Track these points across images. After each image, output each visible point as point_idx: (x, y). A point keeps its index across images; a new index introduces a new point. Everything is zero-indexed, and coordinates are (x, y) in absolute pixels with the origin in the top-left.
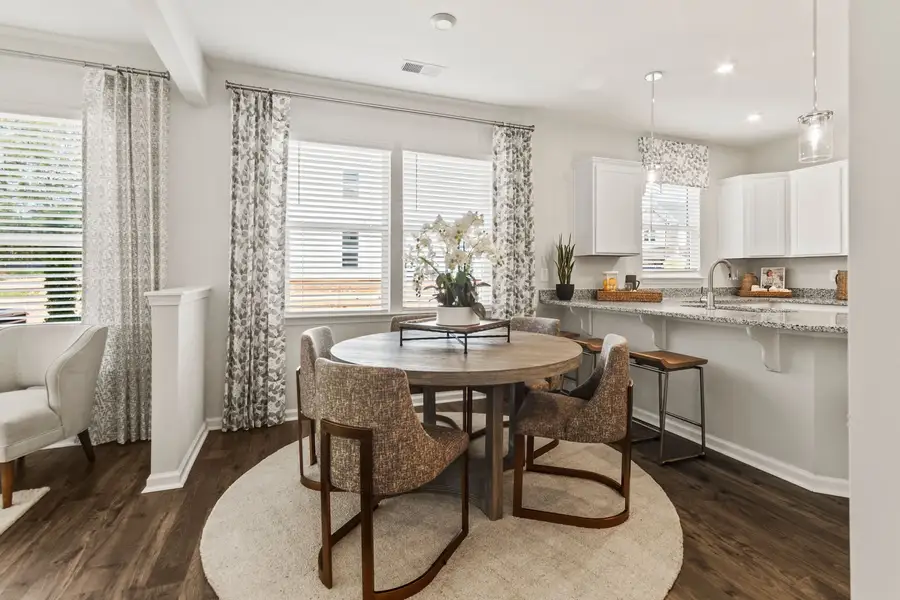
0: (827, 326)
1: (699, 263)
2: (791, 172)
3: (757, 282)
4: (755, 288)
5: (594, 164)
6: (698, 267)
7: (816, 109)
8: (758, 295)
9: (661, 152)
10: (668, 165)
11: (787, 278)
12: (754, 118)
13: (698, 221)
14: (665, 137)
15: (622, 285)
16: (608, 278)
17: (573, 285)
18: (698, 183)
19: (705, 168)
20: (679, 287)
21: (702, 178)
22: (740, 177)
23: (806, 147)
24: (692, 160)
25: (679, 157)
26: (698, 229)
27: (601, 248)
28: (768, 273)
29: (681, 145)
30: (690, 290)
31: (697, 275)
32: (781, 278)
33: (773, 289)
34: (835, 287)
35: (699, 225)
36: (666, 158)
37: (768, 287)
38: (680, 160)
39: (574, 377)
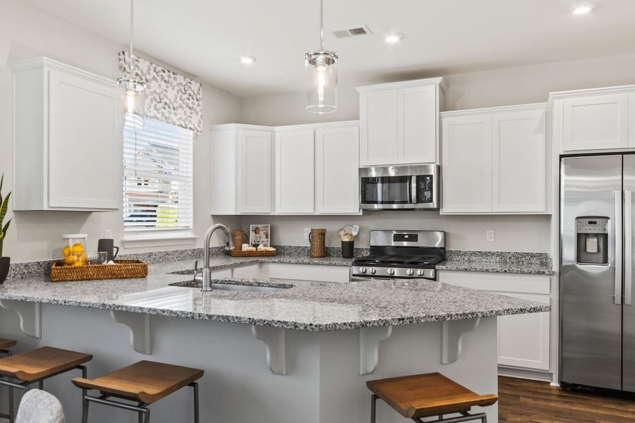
0: (340, 322)
1: (191, 220)
2: (277, 129)
3: (246, 241)
4: (246, 247)
5: (46, 69)
6: (191, 225)
7: (322, 49)
8: (248, 254)
9: (148, 77)
10: (157, 96)
11: (272, 235)
12: (247, 61)
13: (191, 170)
14: (154, 60)
15: (93, 253)
16: (71, 243)
17: (8, 259)
18: (190, 125)
19: (198, 109)
20: (171, 249)
21: (195, 120)
22: (233, 125)
23: (311, 95)
24: (185, 96)
25: (170, 89)
26: (191, 179)
27: (56, 200)
28: (256, 231)
29: (172, 75)
30: (182, 252)
31: (189, 235)
32: (267, 237)
33: (261, 248)
34: (308, 245)
35: (191, 175)
36: (153, 84)
37: (256, 246)
38: (171, 94)
39: (7, 413)
